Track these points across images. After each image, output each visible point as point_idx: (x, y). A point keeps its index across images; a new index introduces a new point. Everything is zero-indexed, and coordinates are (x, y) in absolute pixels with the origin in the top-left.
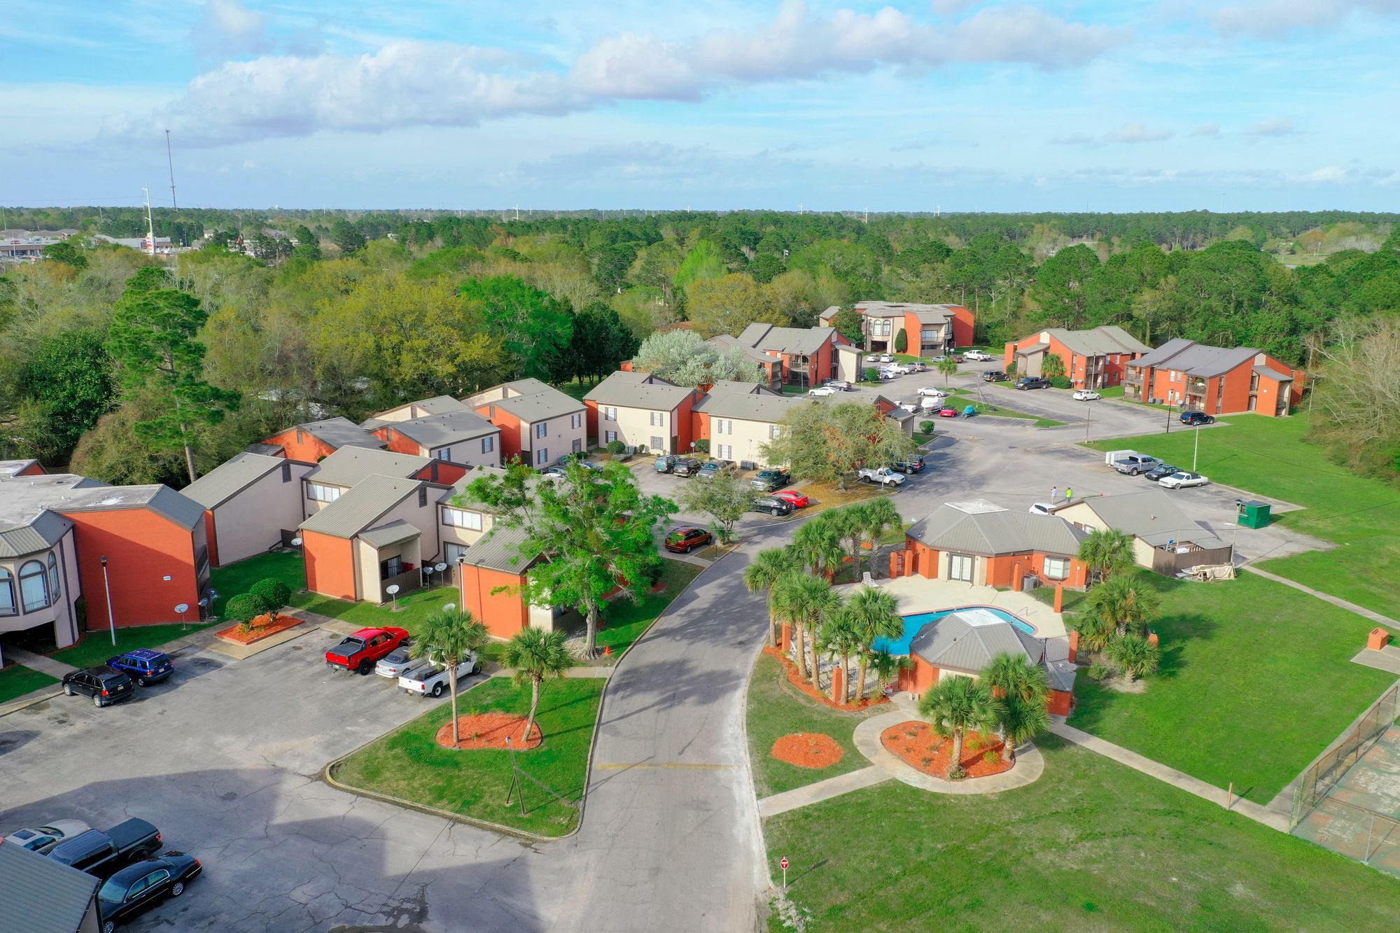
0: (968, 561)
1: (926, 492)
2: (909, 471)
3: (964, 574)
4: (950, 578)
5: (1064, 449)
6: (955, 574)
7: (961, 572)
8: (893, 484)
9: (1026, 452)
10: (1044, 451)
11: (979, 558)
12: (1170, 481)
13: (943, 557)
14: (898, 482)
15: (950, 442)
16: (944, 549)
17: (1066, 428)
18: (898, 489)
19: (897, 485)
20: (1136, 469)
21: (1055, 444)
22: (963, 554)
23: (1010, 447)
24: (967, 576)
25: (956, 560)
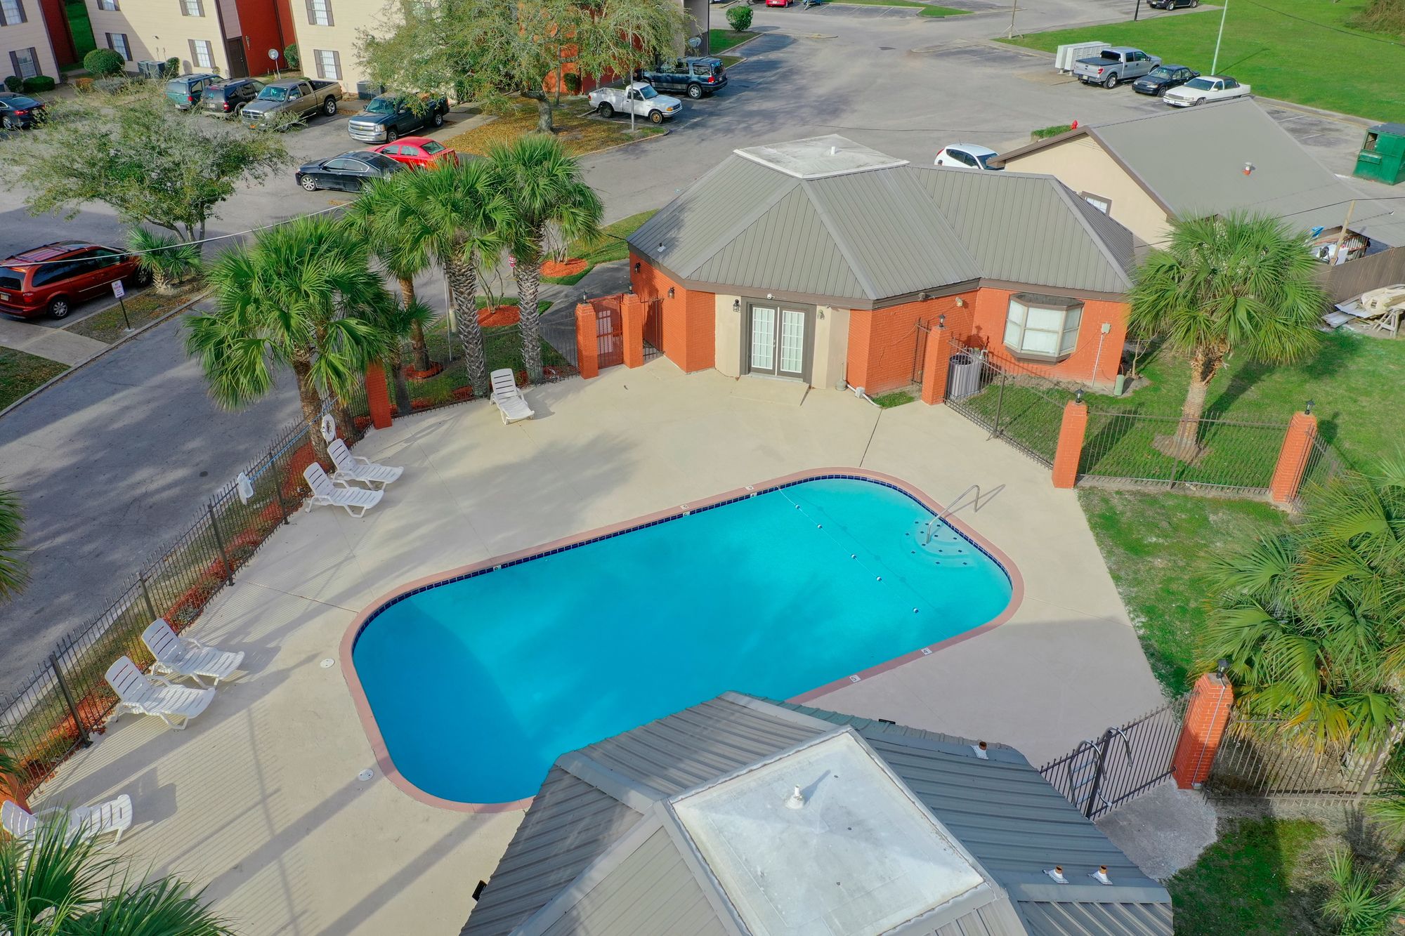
0: (795, 321)
1: (728, 130)
2: (695, 92)
3: (785, 358)
4: (747, 367)
5: (974, 48)
6: (762, 356)
7: (778, 352)
8: (657, 118)
9: (910, 53)
10: (943, 53)
11: (828, 312)
12: (1186, 93)
13: (725, 310)
14: (667, 113)
15: (781, 42)
16: (727, 289)
17: (971, 18)
18: (666, 128)
19: (665, 120)
20: (1114, 74)
21: (958, 41)
22: (781, 303)
23: (884, 49)
24: (793, 362)
25: (763, 318)
